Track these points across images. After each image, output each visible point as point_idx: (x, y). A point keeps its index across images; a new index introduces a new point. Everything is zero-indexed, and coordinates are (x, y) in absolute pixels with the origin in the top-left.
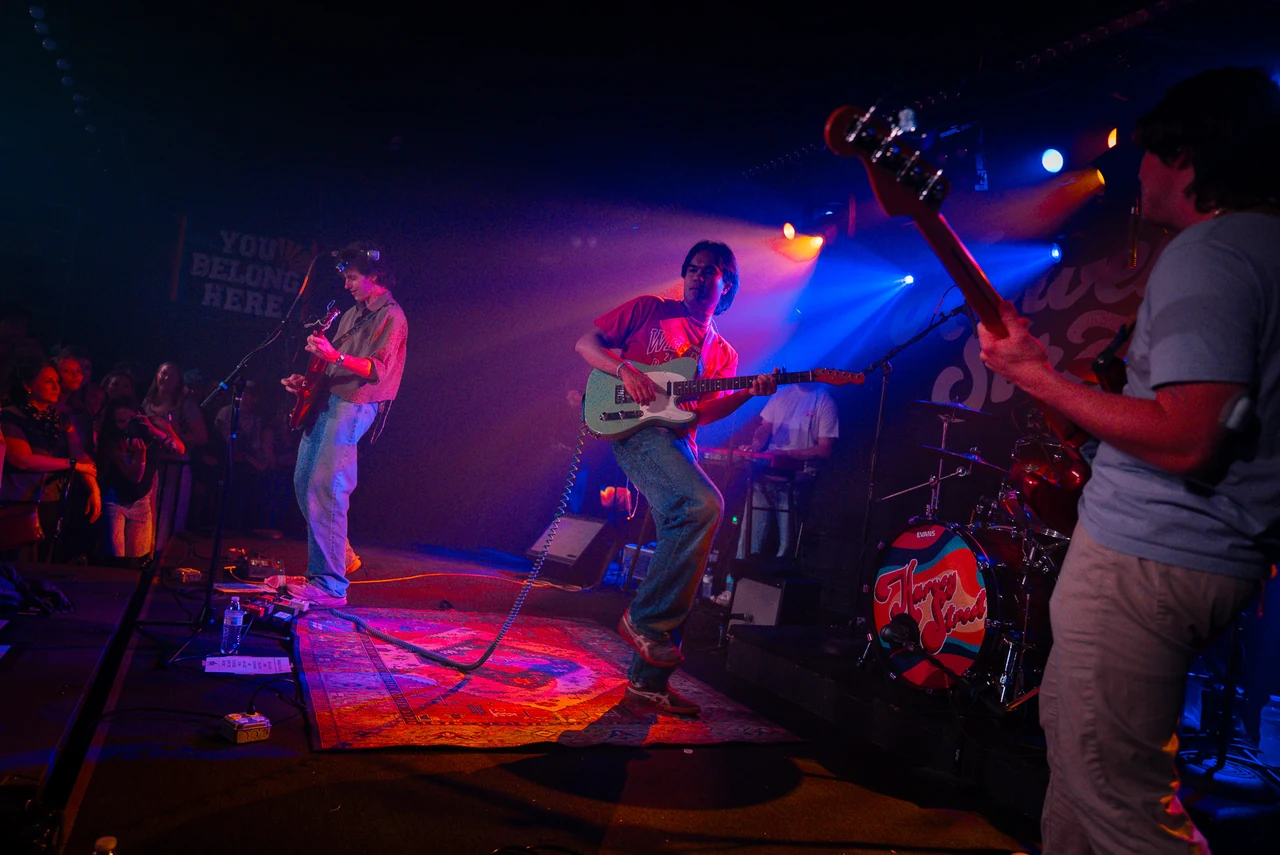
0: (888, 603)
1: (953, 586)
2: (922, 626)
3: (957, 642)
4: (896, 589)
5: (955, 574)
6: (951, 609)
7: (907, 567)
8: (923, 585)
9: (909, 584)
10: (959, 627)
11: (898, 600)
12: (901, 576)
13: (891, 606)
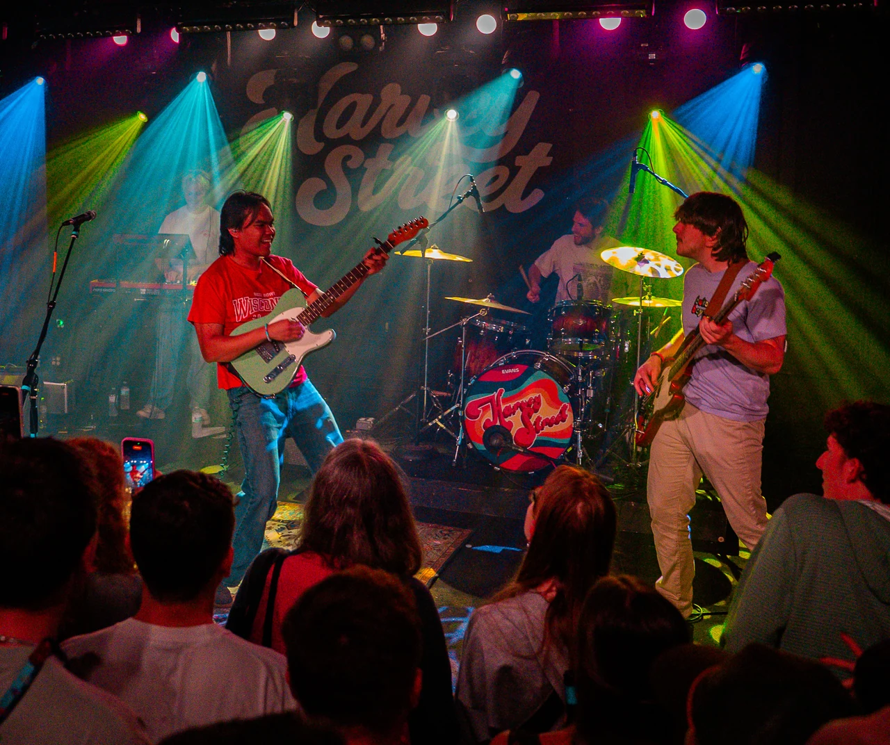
0: (480, 421)
1: (539, 403)
2: (513, 432)
3: (545, 438)
4: (485, 409)
5: (539, 396)
6: (539, 418)
7: (495, 394)
8: (512, 404)
9: (498, 405)
10: (547, 429)
11: (489, 415)
12: (491, 400)
13: (483, 421)
